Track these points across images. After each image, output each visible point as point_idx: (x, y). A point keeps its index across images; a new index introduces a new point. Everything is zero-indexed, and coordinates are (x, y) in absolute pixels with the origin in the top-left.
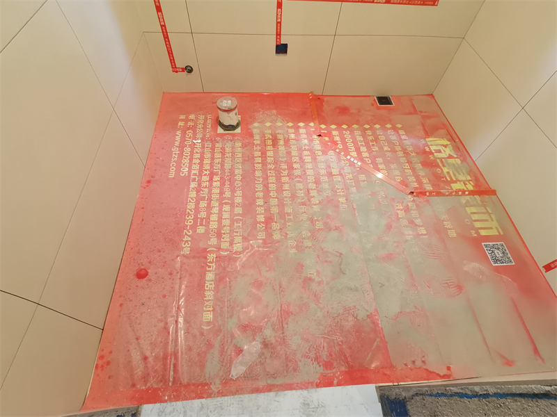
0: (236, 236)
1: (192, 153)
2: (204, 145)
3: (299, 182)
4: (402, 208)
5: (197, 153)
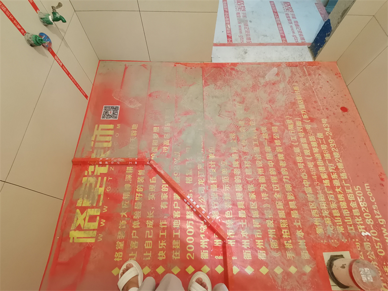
4: (164, 148)
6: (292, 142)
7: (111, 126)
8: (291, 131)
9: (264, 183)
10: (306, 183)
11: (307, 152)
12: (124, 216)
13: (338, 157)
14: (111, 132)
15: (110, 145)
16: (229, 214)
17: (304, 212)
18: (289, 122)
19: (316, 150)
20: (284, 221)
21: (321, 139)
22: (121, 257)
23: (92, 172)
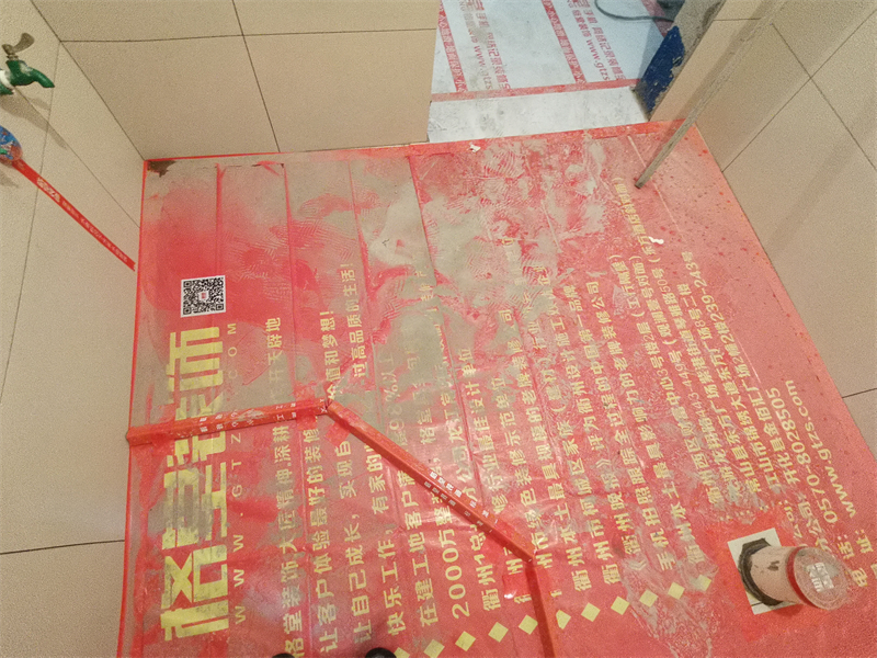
0: (629, 285)
3: (556, 404)
4: (355, 366)
5: (782, 454)
6: (632, 311)
7: (213, 332)
8: (627, 288)
9: (590, 414)
10: (673, 399)
11: (664, 331)
12: (289, 550)
13: (726, 332)
14: (216, 347)
15: (218, 380)
16: (529, 497)
17: (677, 461)
18: (619, 266)
19: (681, 323)
20: (643, 489)
21: (687, 297)
22: (301, 648)
23: (185, 456)
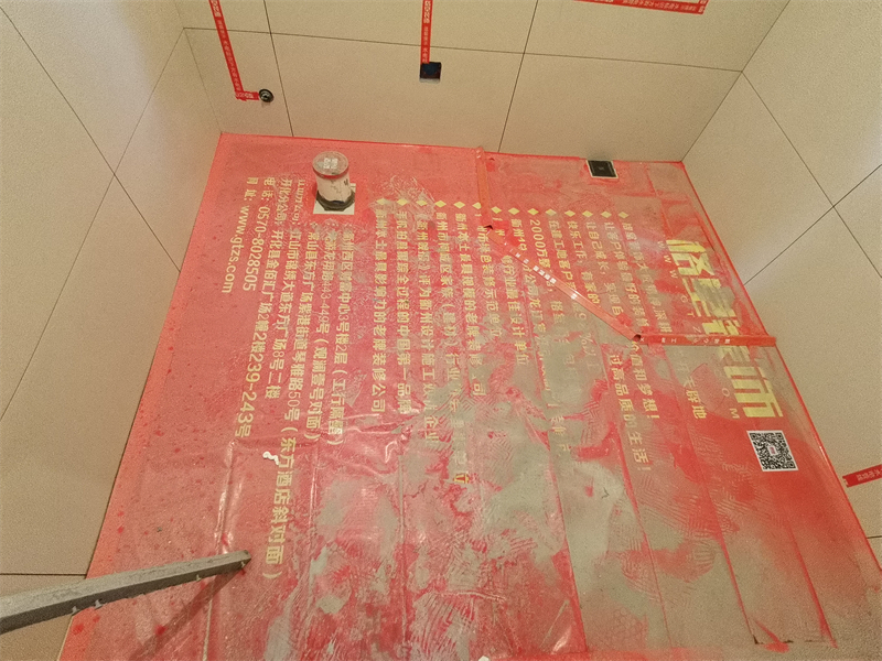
0: (335, 405)
1: (266, 249)
2: (289, 234)
3: (449, 309)
4: (620, 363)
5: (275, 248)
6: (345, 377)
7: (750, 413)
8: (339, 402)
9: (423, 298)
10: (345, 298)
11: (321, 353)
12: (642, 265)
13: (259, 343)
14: (742, 398)
15: (728, 371)
16: (485, 259)
17: (365, 259)
19: (300, 357)
20: (401, 248)
21: (275, 383)
23: (728, 325)
